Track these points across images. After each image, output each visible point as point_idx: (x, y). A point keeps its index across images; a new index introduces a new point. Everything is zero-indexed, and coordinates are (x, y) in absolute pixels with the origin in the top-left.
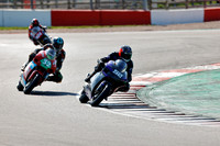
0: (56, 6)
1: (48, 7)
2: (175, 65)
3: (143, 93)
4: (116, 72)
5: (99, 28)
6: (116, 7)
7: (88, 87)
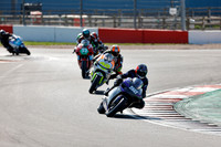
0: (103, 24)
1: (96, 25)
2: (209, 81)
3: (179, 105)
4: (132, 88)
5: (141, 46)
6: (157, 27)
7: (106, 100)
